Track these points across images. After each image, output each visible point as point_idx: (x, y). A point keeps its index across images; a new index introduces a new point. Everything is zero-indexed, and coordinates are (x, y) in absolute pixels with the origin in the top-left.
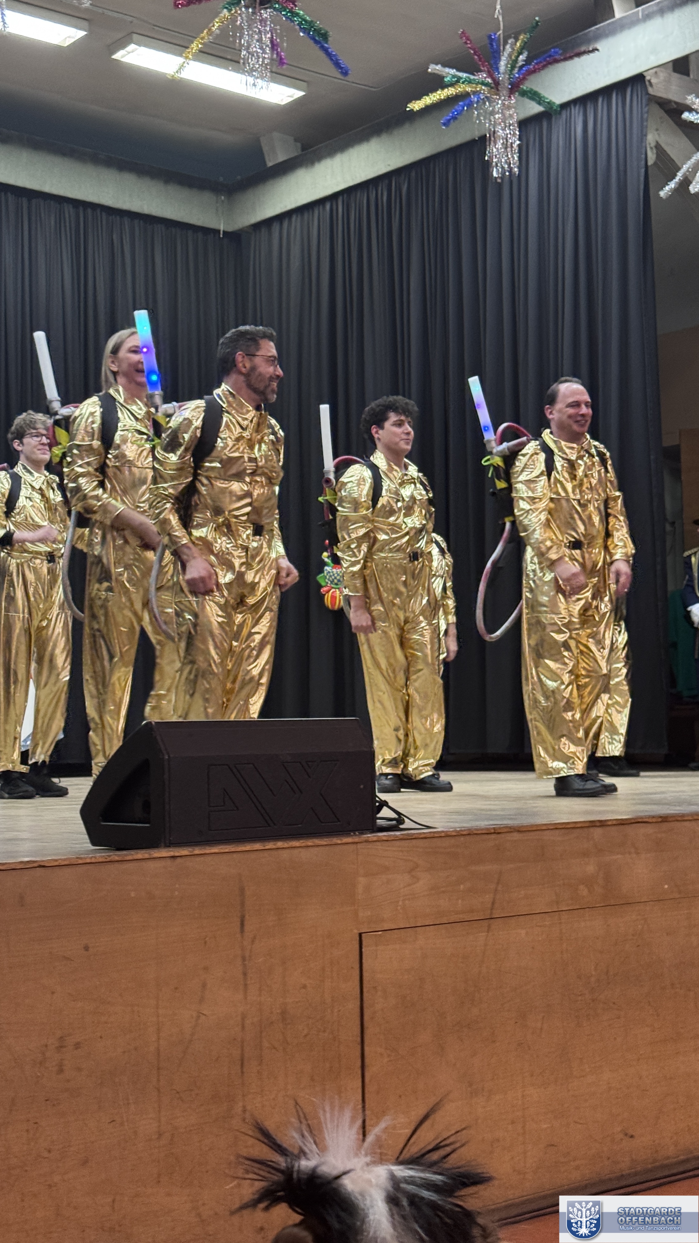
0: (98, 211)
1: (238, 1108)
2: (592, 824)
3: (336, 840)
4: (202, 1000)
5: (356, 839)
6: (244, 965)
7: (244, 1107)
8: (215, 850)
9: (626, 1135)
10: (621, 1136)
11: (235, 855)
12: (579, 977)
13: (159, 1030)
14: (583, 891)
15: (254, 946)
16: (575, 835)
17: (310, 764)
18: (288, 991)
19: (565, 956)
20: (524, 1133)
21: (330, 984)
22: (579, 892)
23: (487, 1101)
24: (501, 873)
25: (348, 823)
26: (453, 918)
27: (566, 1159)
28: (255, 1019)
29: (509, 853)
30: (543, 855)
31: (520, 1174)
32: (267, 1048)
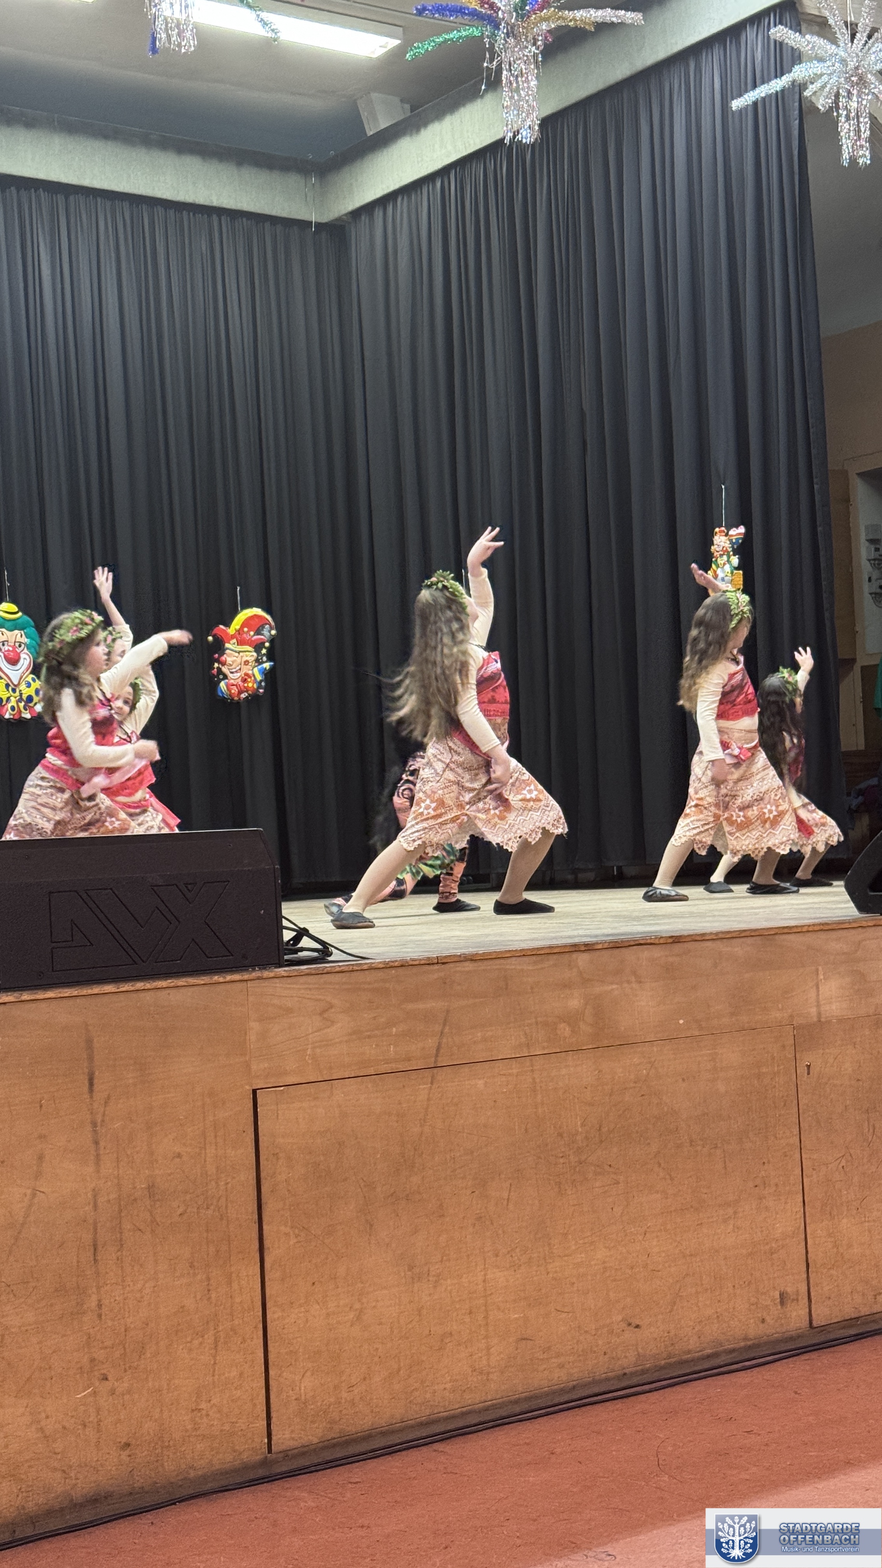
1: (92, 1302)
2: (576, 948)
3: (216, 978)
4: (38, 1175)
5: (246, 976)
6: (95, 1131)
7: (99, 1301)
8: (50, 995)
9: (630, 1324)
10: (623, 1325)
11: (76, 1000)
12: (560, 1135)
14: (564, 1030)
15: (107, 1108)
16: (551, 963)
17: (189, 887)
18: (157, 1161)
19: (540, 1110)
20: (487, 1324)
21: (213, 1151)
22: (559, 1033)
23: (435, 1287)
24: (448, 1011)
25: (244, 957)
26: (384, 1068)
27: (545, 1356)
28: (113, 1196)
29: (459, 987)
30: (506, 989)
31: (481, 1373)
32: (129, 1230)
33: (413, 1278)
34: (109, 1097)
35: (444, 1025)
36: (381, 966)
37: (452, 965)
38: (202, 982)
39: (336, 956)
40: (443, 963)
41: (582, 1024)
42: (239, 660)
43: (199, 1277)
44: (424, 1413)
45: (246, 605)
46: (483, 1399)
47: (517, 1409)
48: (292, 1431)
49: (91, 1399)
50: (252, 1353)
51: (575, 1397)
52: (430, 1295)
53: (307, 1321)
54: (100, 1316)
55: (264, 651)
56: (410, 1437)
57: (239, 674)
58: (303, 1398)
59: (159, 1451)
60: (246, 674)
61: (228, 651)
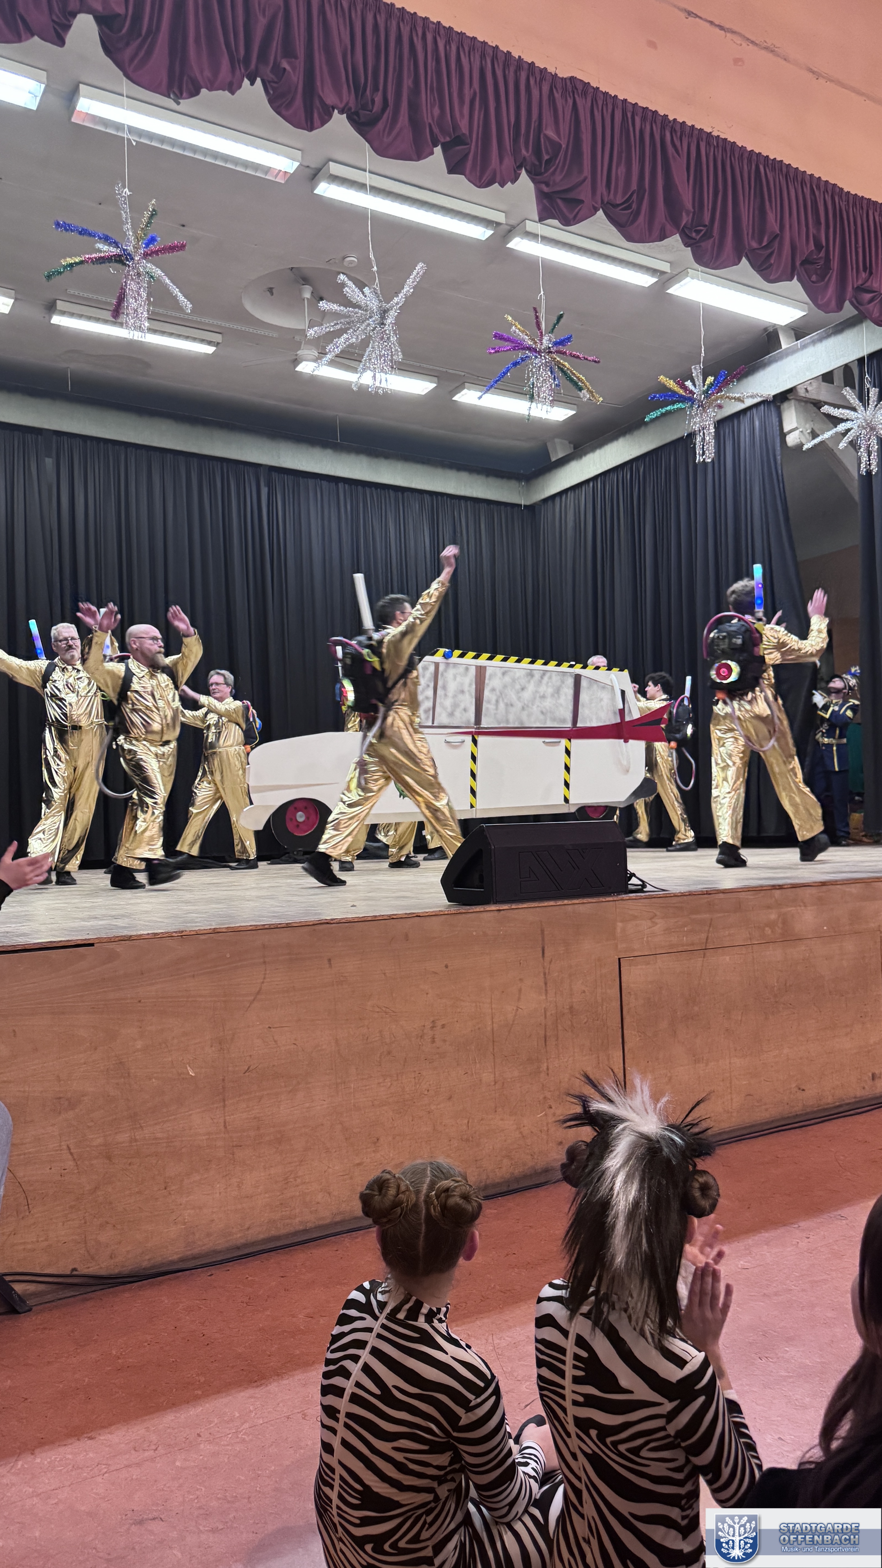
0: (445, 497)
1: (544, 1068)
2: (774, 887)
3: (602, 899)
4: (519, 999)
5: (615, 898)
6: (545, 978)
7: (548, 1067)
8: (525, 906)
9: (799, 1089)
10: (796, 1090)
11: (537, 909)
12: (766, 987)
13: (492, 1018)
14: (768, 931)
15: (551, 966)
16: (761, 894)
17: (582, 851)
18: (574, 994)
19: (756, 973)
20: (731, 1086)
21: (600, 990)
22: (766, 932)
23: (706, 1066)
24: (712, 919)
25: (611, 888)
26: (680, 949)
27: (759, 1104)
28: (553, 1012)
29: (717, 907)
30: (740, 908)
31: (727, 1111)
32: (561, 1030)
33: (695, 1061)
34: (552, 960)
35: (710, 926)
37: (713, 895)
39: (649, 888)
40: (710, 894)
41: (776, 928)
43: (594, 1056)
47: (745, 1130)
49: (544, 1118)
51: (774, 1126)
52: (704, 1070)
54: (548, 1074)
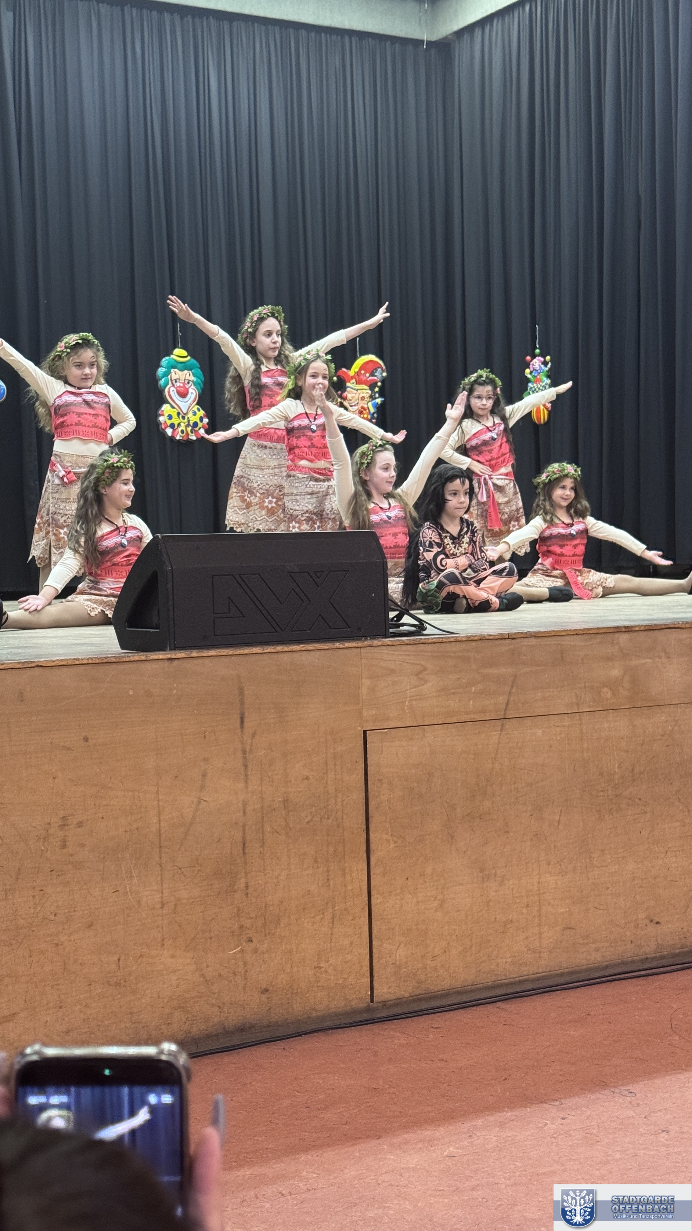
1: (241, 884)
2: (618, 630)
3: (337, 645)
4: (202, 788)
5: (360, 644)
6: (245, 758)
7: (247, 883)
8: (212, 653)
9: (651, 921)
10: (646, 921)
11: (232, 658)
12: (601, 774)
13: (159, 814)
14: (607, 693)
15: (254, 740)
16: (598, 640)
17: (318, 574)
18: (290, 781)
19: (585, 754)
20: (540, 915)
21: (333, 776)
22: (602, 695)
23: (500, 885)
24: (515, 676)
25: (359, 629)
27: (585, 941)
28: (257, 806)
29: (525, 658)
30: (562, 660)
31: (535, 952)
32: (269, 832)
33: (483, 878)
34: (255, 733)
35: (512, 687)
36: (464, 639)
37: (519, 640)
38: (327, 647)
39: (429, 630)
40: (513, 639)
41: (621, 690)
42: (357, 397)
43: (321, 870)
44: (489, 980)
45: (364, 352)
46: (536, 971)
47: (562, 980)
48: (389, 987)
49: (239, 955)
50: (360, 928)
51: (607, 974)
52: (496, 891)
53: (402, 906)
54: (247, 894)
55: (377, 389)
56: (478, 997)
57: (356, 408)
58: (398, 963)
59: (289, 996)
60: (362, 408)
61: (348, 389)
